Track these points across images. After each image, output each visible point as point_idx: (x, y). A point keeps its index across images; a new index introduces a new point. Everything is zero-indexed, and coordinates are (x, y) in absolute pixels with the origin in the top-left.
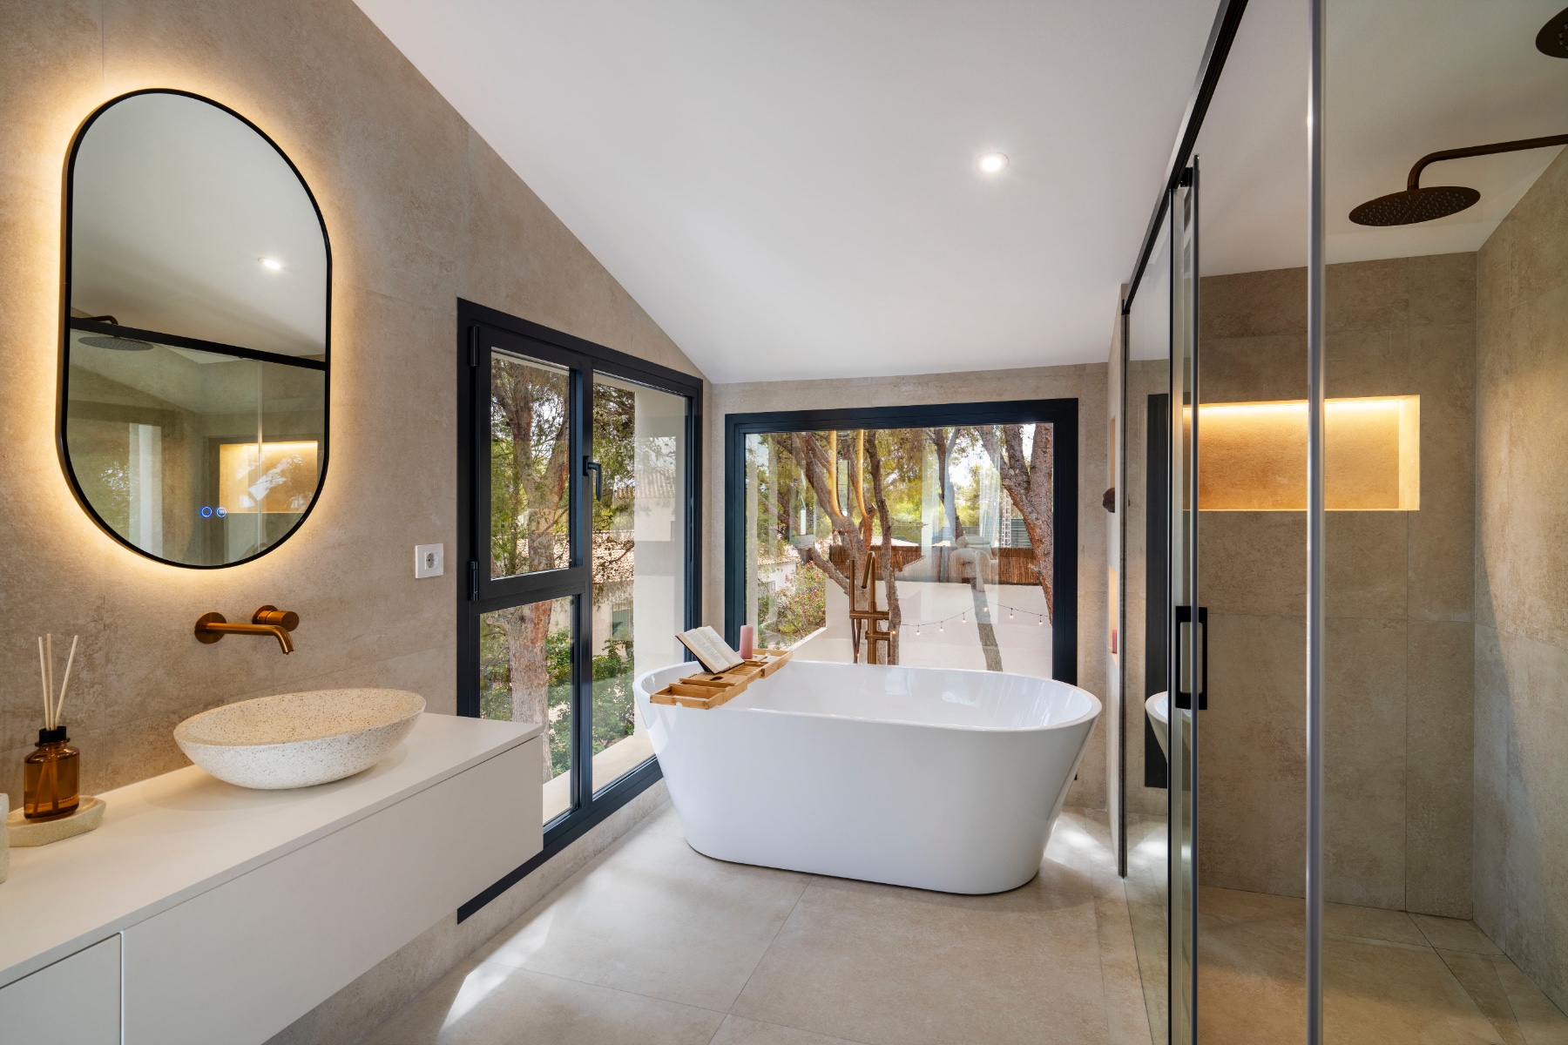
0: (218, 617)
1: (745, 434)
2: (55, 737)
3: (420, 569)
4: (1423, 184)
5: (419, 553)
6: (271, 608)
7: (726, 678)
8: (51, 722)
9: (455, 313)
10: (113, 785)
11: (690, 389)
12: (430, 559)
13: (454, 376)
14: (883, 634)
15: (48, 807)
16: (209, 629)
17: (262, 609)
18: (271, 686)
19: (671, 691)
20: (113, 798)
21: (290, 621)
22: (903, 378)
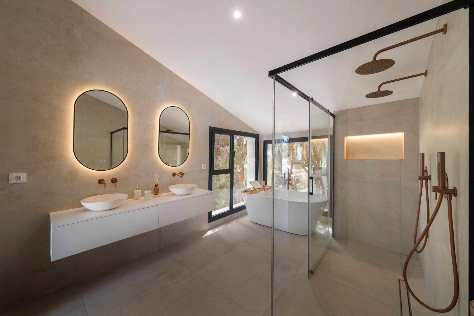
0: (175, 173)
1: (267, 144)
2: (156, 185)
3: (203, 168)
4: (381, 90)
5: (203, 166)
6: (182, 172)
7: (257, 190)
8: (156, 184)
9: (209, 129)
10: (163, 193)
11: (256, 136)
12: (204, 167)
13: (209, 139)
14: (290, 184)
15: (156, 194)
16: (174, 175)
17: (181, 172)
18: (181, 183)
19: (246, 191)
20: (162, 194)
21: (183, 174)
22: (296, 132)
